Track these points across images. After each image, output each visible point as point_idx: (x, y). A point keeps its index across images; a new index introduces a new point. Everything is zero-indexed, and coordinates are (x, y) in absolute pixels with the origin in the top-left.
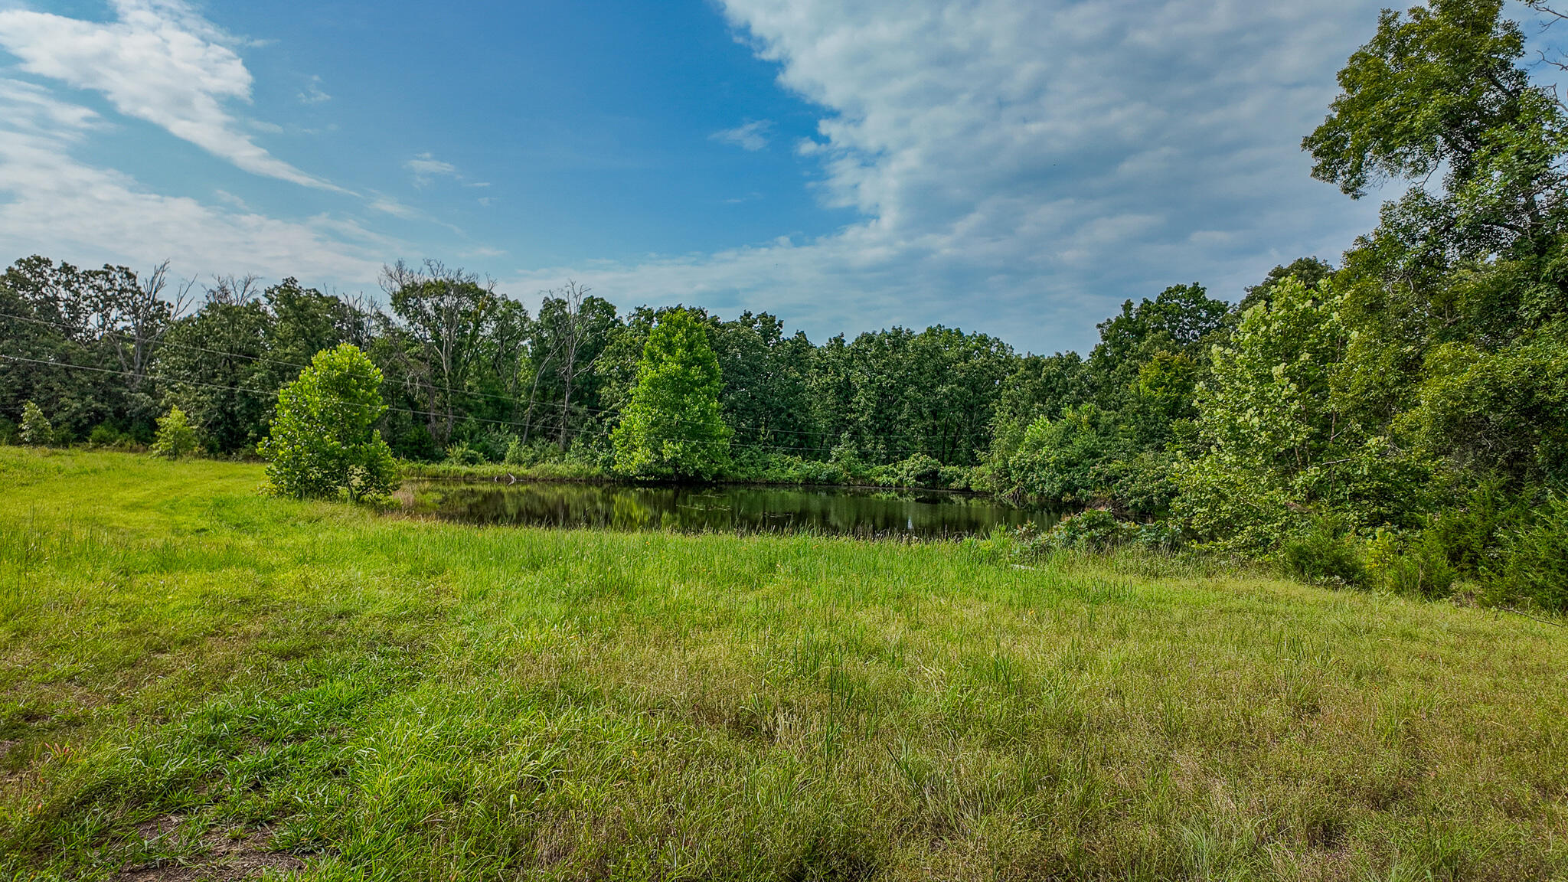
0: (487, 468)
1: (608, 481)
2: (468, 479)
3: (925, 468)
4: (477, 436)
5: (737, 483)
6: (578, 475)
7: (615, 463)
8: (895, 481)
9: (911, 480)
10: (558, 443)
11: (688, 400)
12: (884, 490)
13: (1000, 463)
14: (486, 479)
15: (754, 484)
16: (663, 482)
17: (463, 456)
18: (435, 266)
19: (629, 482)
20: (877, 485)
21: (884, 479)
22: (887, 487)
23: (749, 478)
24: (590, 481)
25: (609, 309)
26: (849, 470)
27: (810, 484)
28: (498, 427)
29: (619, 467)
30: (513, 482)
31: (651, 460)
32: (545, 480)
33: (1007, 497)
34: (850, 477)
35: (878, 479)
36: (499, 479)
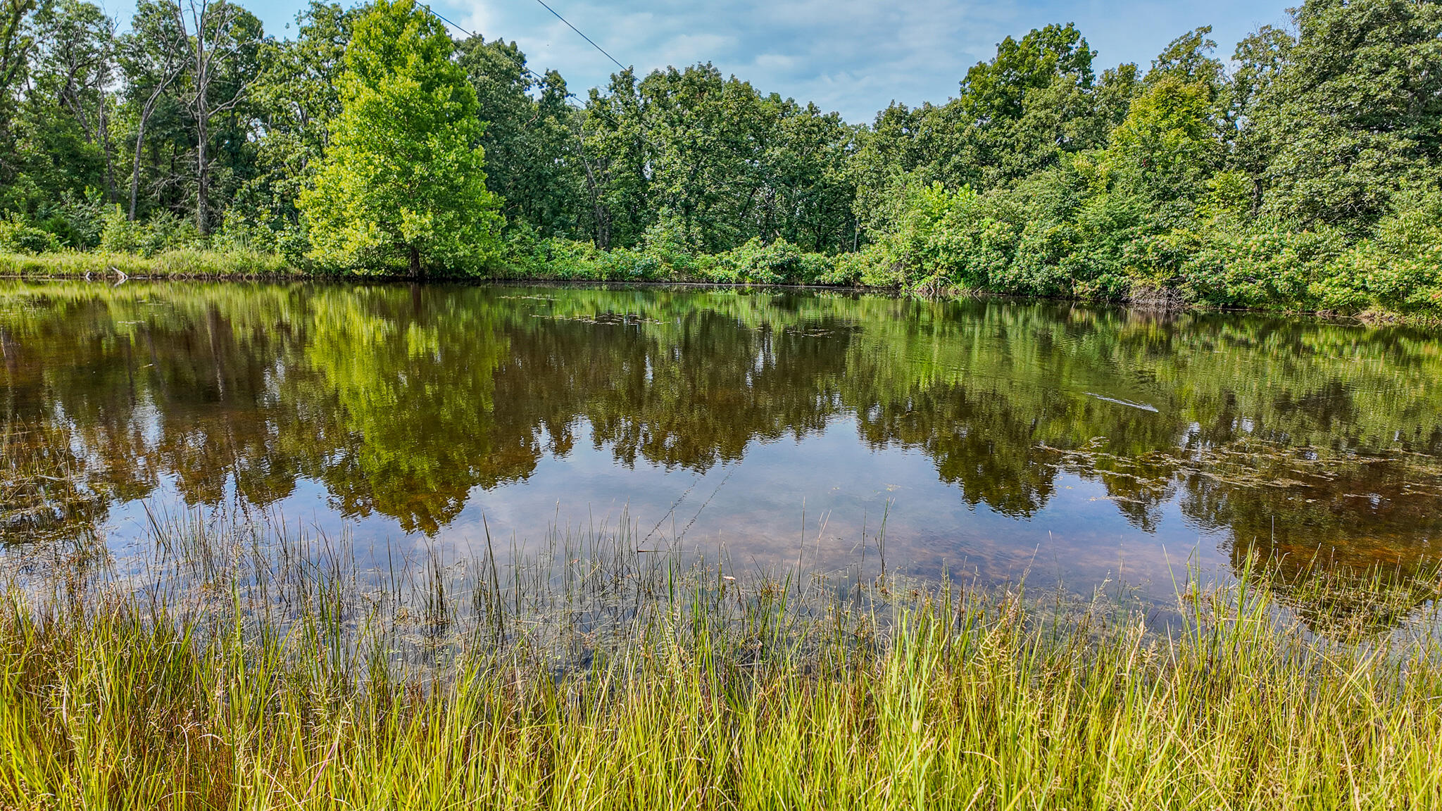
0: (66, 259)
1: (298, 278)
2: (30, 276)
3: (782, 256)
4: (42, 208)
5: (509, 279)
6: (243, 269)
7: (308, 247)
8: (734, 275)
9: (766, 274)
10: (194, 222)
11: (434, 143)
12: (721, 288)
13: (906, 247)
14: (69, 276)
15: (537, 280)
16: (394, 279)
17: (15, 238)
19: (336, 278)
20: (709, 280)
21: (718, 272)
22: (724, 283)
23: (529, 273)
24: (266, 278)
25: (250, 24)
26: (670, 261)
27: (617, 281)
28: (80, 195)
29: (318, 255)
30: (122, 281)
31: (379, 241)
32: (182, 277)
33: (919, 291)
34: (672, 271)
35: (711, 273)
36: (95, 277)
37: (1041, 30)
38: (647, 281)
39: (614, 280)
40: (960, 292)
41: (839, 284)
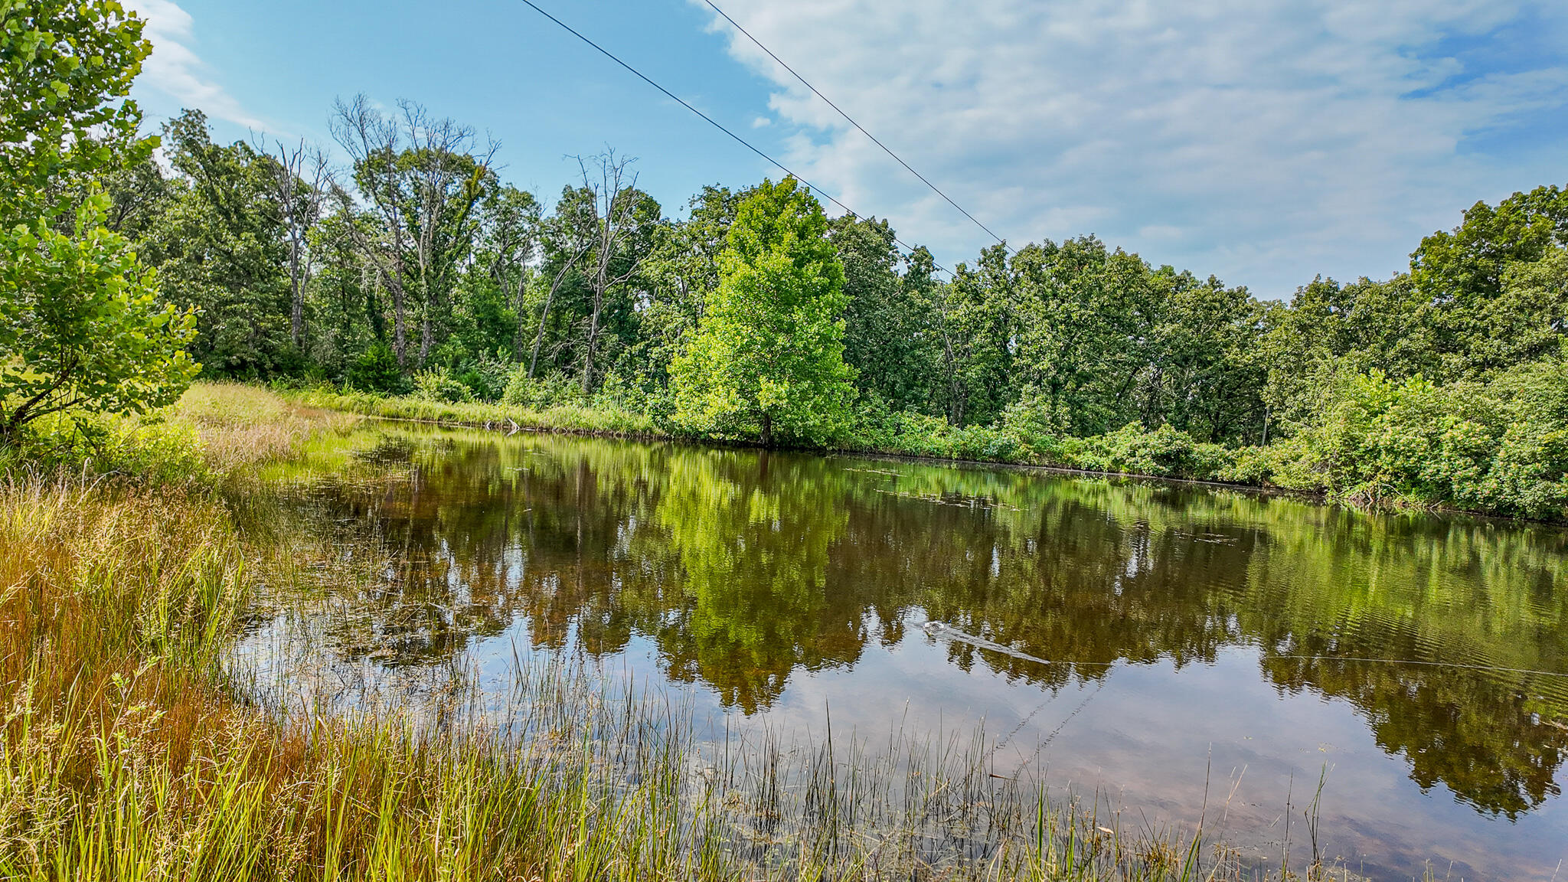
0: (473, 409)
1: (660, 438)
2: (444, 422)
3: (1168, 444)
4: (463, 364)
5: (855, 452)
6: (615, 427)
7: (673, 409)
8: (1106, 462)
9: (1148, 465)
10: (580, 382)
11: (799, 316)
12: (1089, 476)
13: (1335, 444)
14: (474, 424)
15: (883, 454)
16: (745, 445)
17: (439, 389)
18: (413, 111)
19: (694, 441)
20: (1076, 466)
21: (1088, 458)
22: (1093, 471)
23: (876, 446)
24: (634, 436)
25: (650, 207)
26: (1030, 442)
27: (968, 460)
28: (493, 354)
29: (680, 418)
30: (514, 432)
31: (737, 408)
32: (563, 431)
33: (1351, 499)
34: (1032, 453)
35: (1078, 459)
36: (493, 426)
37: (1527, 192)
38: (1002, 463)
39: (964, 459)
40: (1411, 505)
41: (1242, 483)
